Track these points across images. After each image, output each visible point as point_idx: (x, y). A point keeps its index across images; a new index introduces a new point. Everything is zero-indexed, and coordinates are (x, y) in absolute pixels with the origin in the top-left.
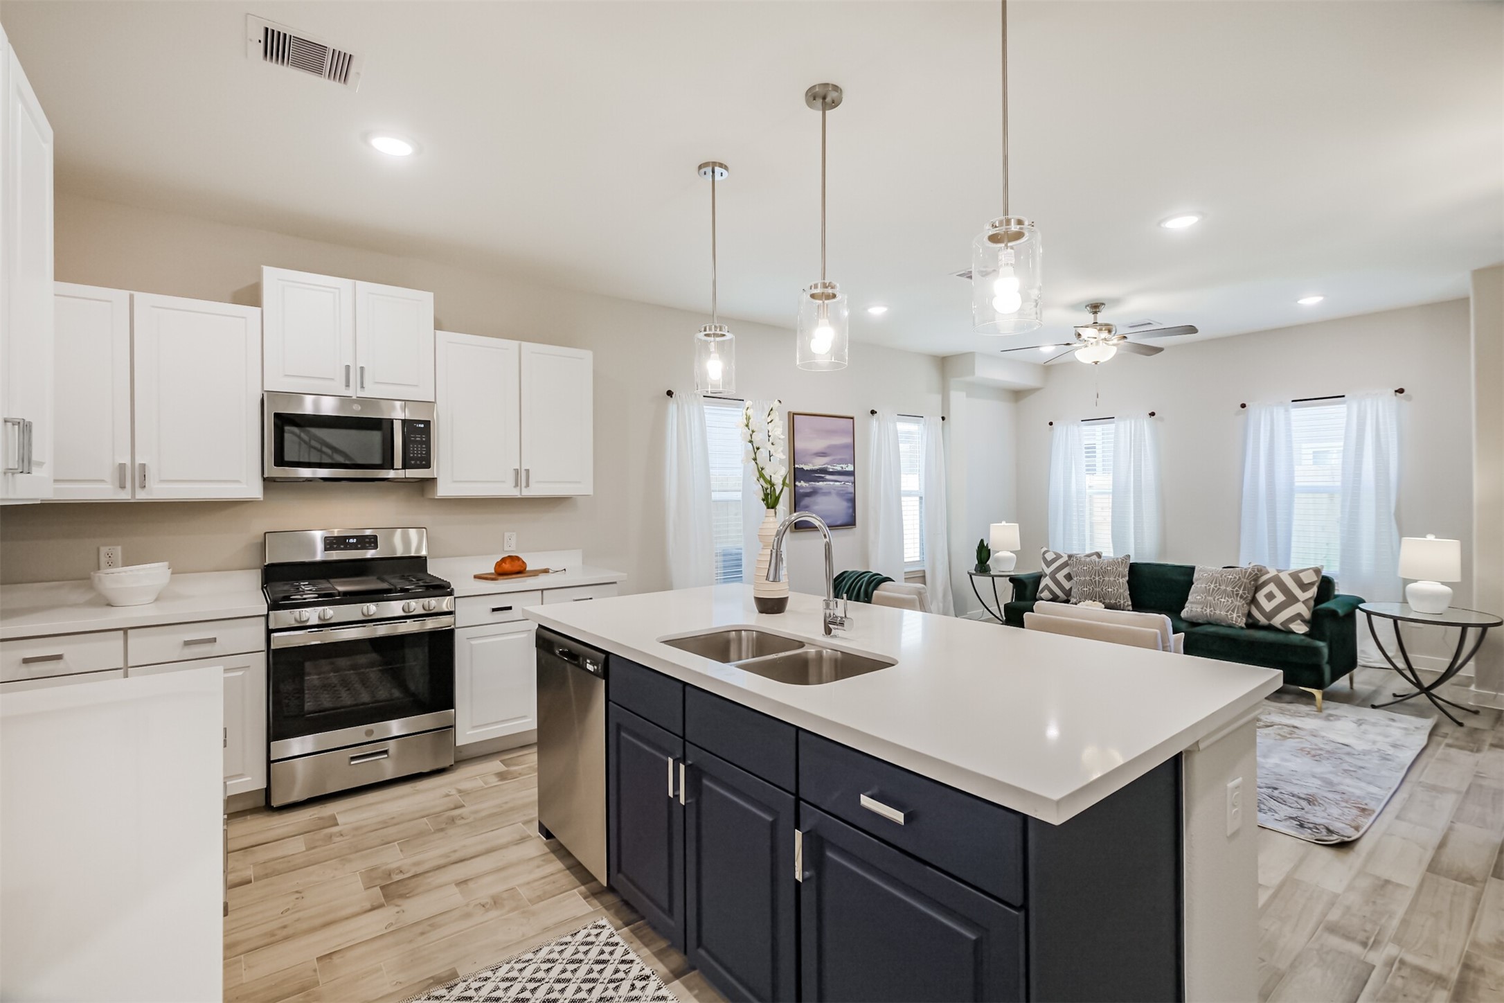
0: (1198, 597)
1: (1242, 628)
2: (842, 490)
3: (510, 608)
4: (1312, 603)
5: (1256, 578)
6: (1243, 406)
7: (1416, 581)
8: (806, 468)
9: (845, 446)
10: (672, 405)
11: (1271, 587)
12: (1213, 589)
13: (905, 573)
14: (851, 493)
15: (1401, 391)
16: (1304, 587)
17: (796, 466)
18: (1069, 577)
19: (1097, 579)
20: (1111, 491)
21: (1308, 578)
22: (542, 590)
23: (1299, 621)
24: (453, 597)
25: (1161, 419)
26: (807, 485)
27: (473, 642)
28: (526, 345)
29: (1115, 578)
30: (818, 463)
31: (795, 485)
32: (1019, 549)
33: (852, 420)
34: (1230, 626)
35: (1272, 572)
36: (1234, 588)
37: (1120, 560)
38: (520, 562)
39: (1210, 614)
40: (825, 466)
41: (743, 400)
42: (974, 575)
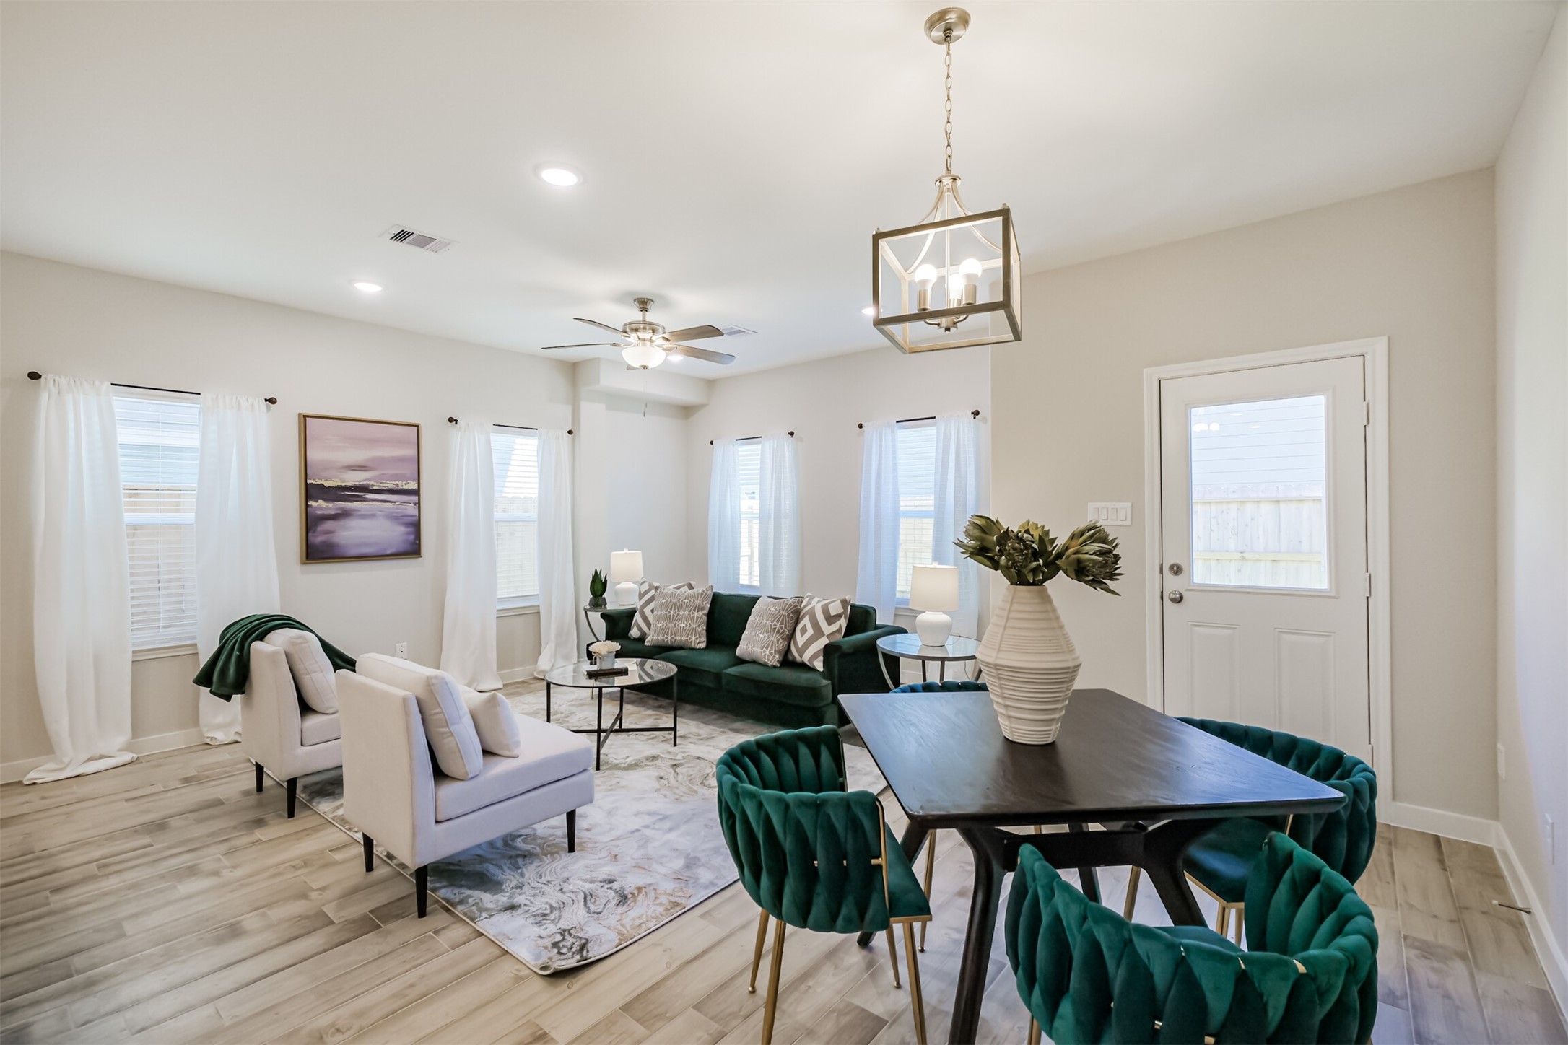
0: (749, 634)
2: (397, 513)
4: (838, 636)
5: (798, 612)
6: (860, 426)
7: (922, 610)
9: (403, 460)
10: (39, 391)
11: (807, 621)
12: (761, 625)
13: (498, 611)
14: (415, 516)
15: (976, 413)
16: (832, 620)
17: (309, 481)
18: (652, 611)
20: (758, 515)
25: (800, 439)
26: (330, 505)
30: (354, 478)
31: (307, 506)
33: (416, 428)
35: (809, 605)
37: (705, 591)
40: (365, 482)
41: (199, 394)
42: (590, 610)
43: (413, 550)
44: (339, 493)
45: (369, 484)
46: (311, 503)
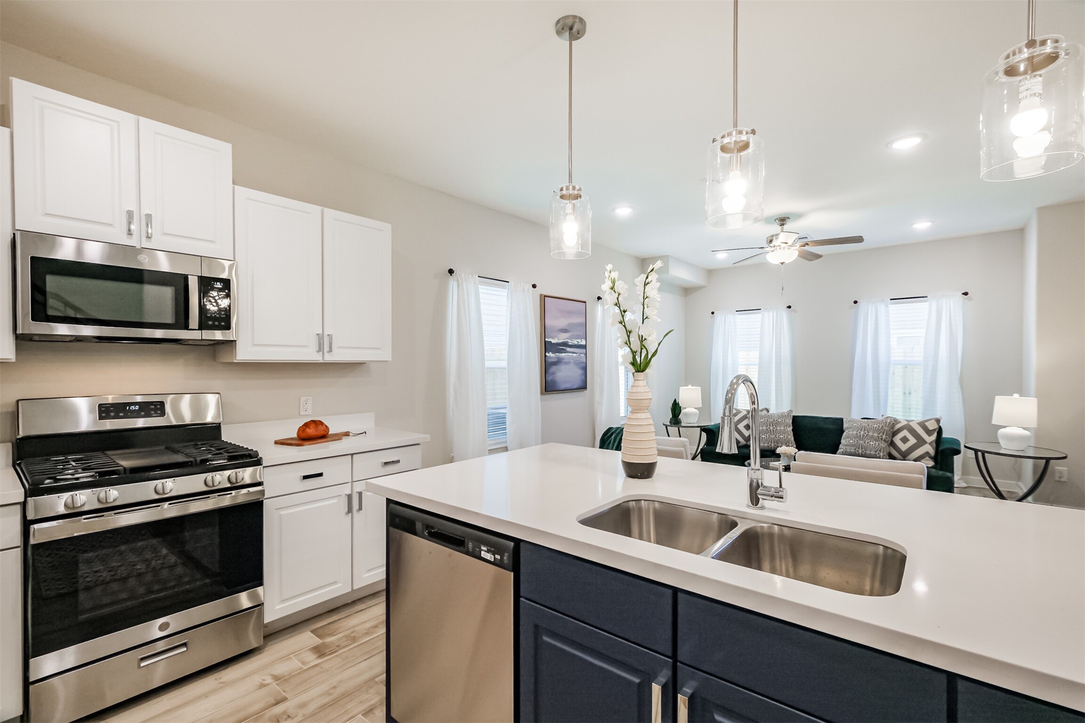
0: (851, 441)
3: (321, 475)
4: (934, 445)
5: (893, 427)
6: (856, 302)
7: (1005, 427)
8: (553, 341)
9: (579, 325)
10: (452, 282)
11: (905, 433)
12: (863, 435)
14: (584, 363)
15: (966, 294)
16: (929, 432)
17: (546, 340)
18: (747, 427)
19: (771, 428)
20: (758, 363)
21: (932, 426)
22: (352, 455)
23: (928, 458)
24: (262, 466)
25: (794, 311)
27: (283, 512)
28: (329, 213)
29: (784, 427)
30: (562, 338)
31: (545, 356)
32: (701, 406)
33: (585, 304)
35: (903, 423)
36: (879, 434)
37: (786, 414)
38: (324, 427)
39: (862, 454)
40: (566, 340)
41: (508, 282)
42: (669, 426)
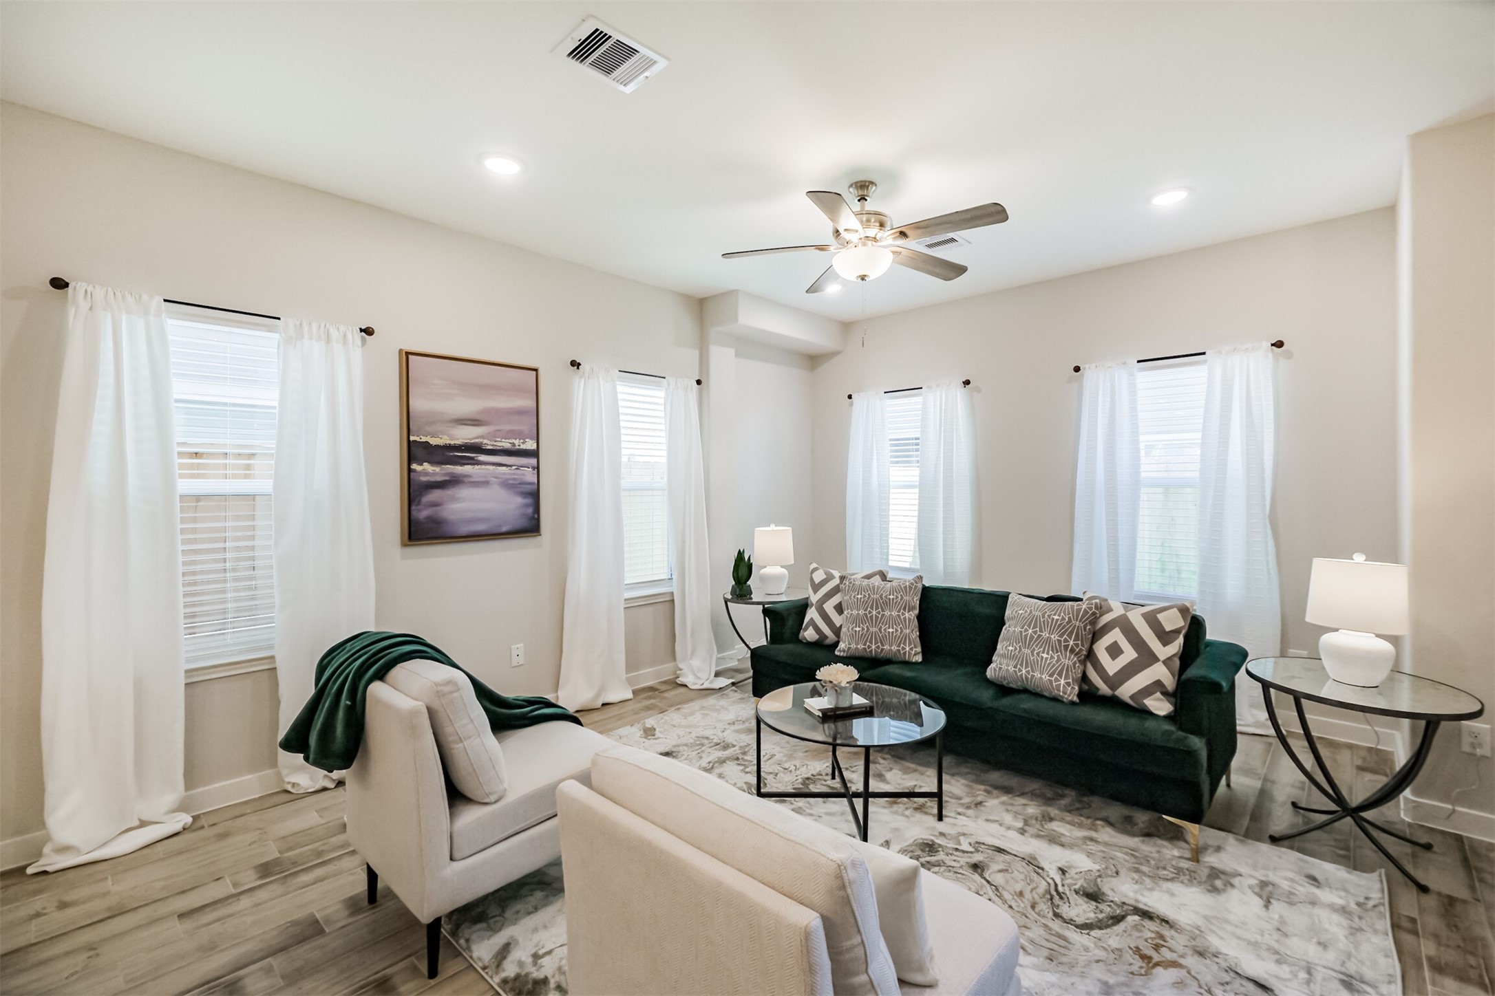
0: (1011, 648)
1: (1073, 703)
2: (514, 479)
4: (1177, 662)
5: (1093, 622)
6: (1077, 369)
7: (1335, 630)
9: (520, 412)
11: (1116, 635)
12: (1032, 637)
13: (625, 600)
14: (531, 484)
15: (1279, 344)
16: (1165, 637)
17: (412, 438)
18: (839, 609)
19: (874, 613)
20: (918, 483)
21: (1170, 621)
23: (1158, 694)
25: (978, 390)
26: (437, 469)
29: (899, 611)
30: (464, 435)
31: (410, 470)
32: (793, 562)
33: (535, 372)
34: (1056, 700)
35: (1117, 610)
36: (1061, 636)
37: (908, 584)
39: (1026, 678)
40: (477, 441)
41: (279, 318)
42: (730, 601)
43: (531, 528)
44: (448, 454)
45: (481, 443)
46: (414, 466)
